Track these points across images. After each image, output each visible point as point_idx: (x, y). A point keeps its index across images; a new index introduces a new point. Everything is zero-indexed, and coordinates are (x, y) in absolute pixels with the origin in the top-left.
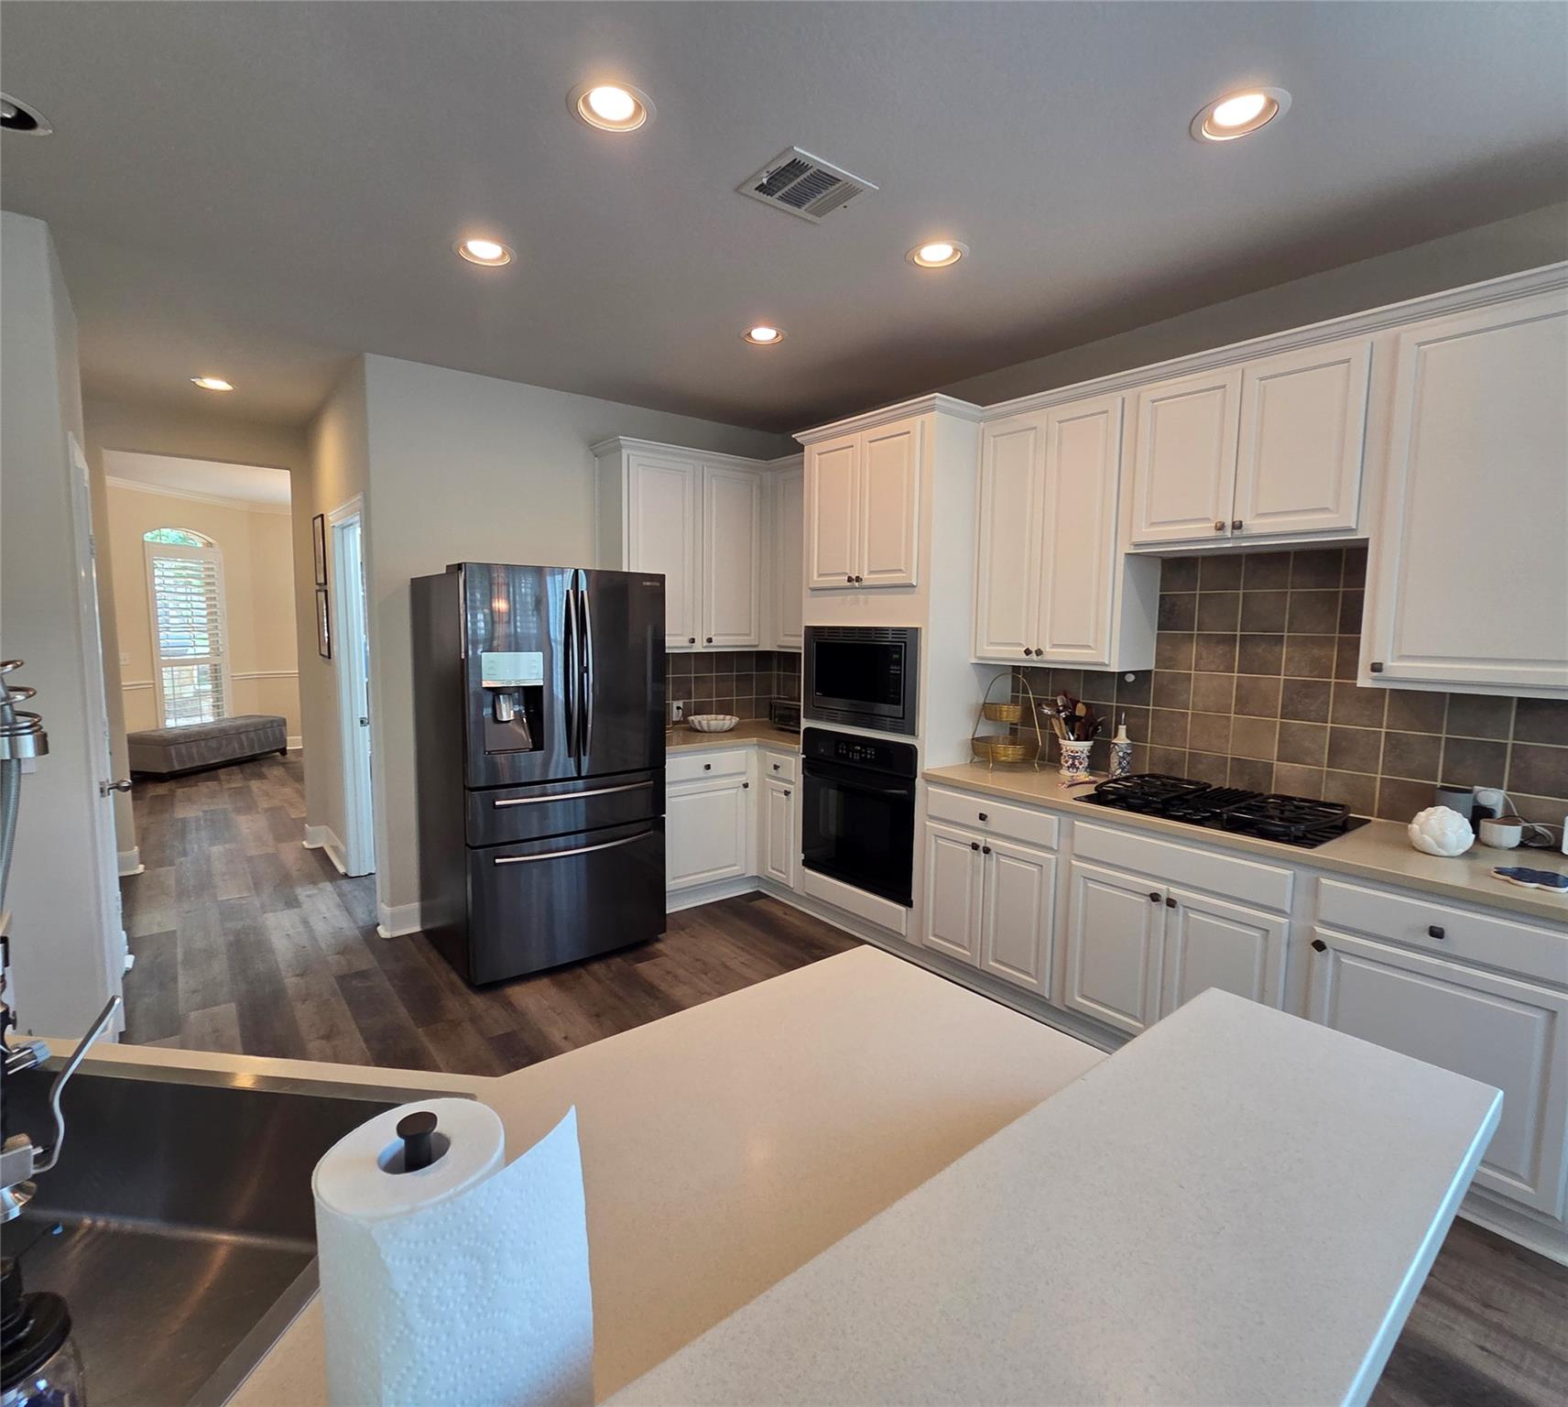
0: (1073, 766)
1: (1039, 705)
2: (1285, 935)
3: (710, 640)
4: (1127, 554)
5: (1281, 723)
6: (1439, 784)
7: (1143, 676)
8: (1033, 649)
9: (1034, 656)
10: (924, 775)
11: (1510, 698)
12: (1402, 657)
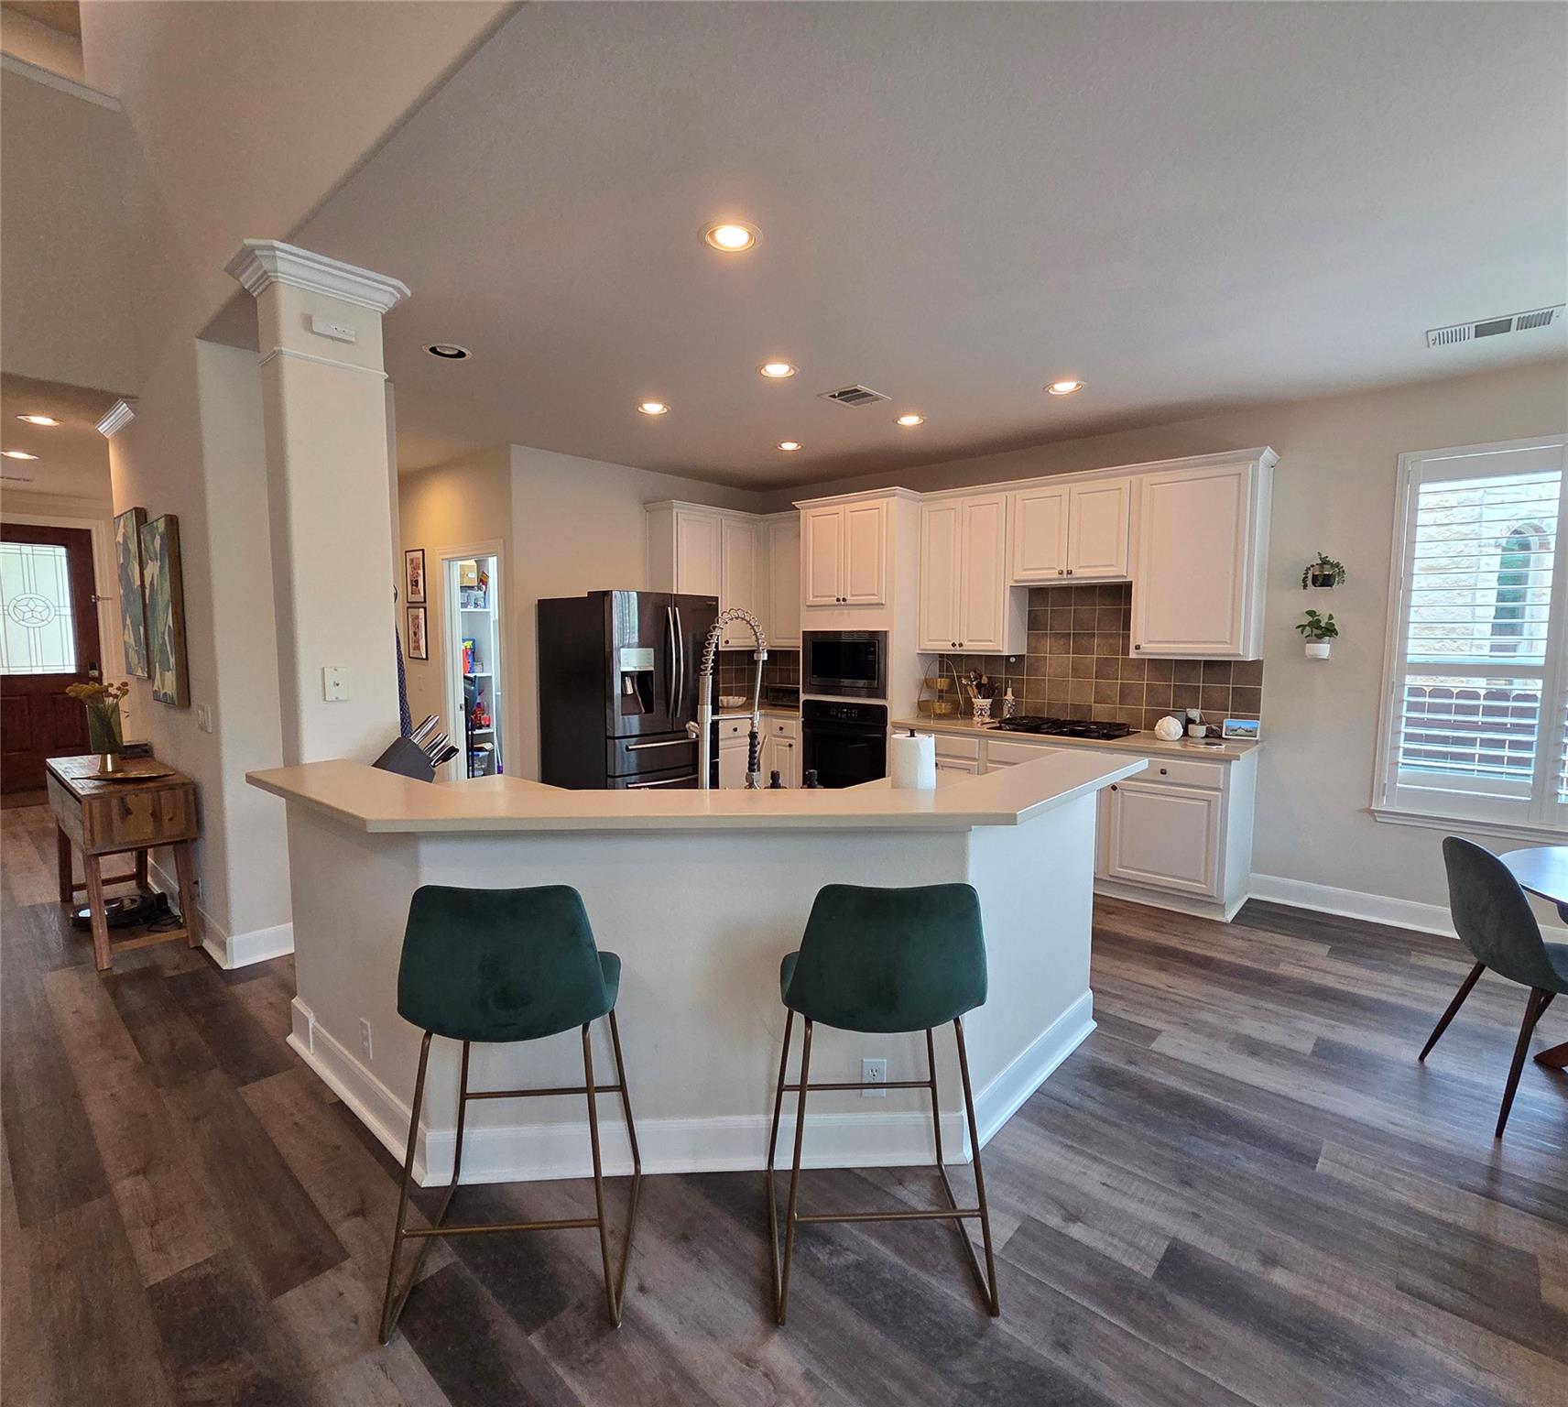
0: (981, 714)
1: (959, 678)
3: (727, 642)
4: (1011, 587)
5: (1095, 682)
6: (1171, 709)
7: (1020, 658)
8: (957, 643)
9: (957, 647)
10: (892, 723)
11: (1200, 661)
12: (1150, 642)
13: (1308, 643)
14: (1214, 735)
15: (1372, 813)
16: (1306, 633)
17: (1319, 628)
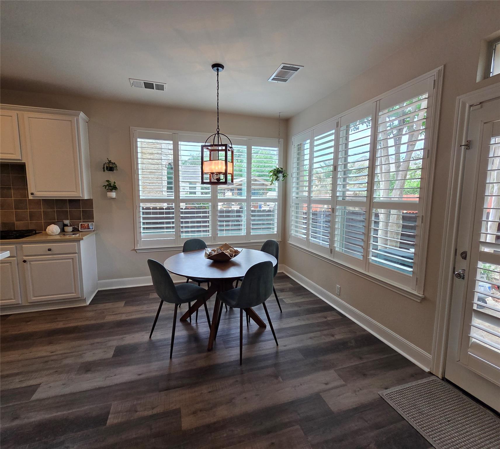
2: (16, 263)
5: (15, 211)
6: (56, 221)
11: (67, 199)
12: (38, 191)
13: (107, 192)
14: (75, 230)
15: (135, 250)
16: (107, 189)
17: (111, 186)
